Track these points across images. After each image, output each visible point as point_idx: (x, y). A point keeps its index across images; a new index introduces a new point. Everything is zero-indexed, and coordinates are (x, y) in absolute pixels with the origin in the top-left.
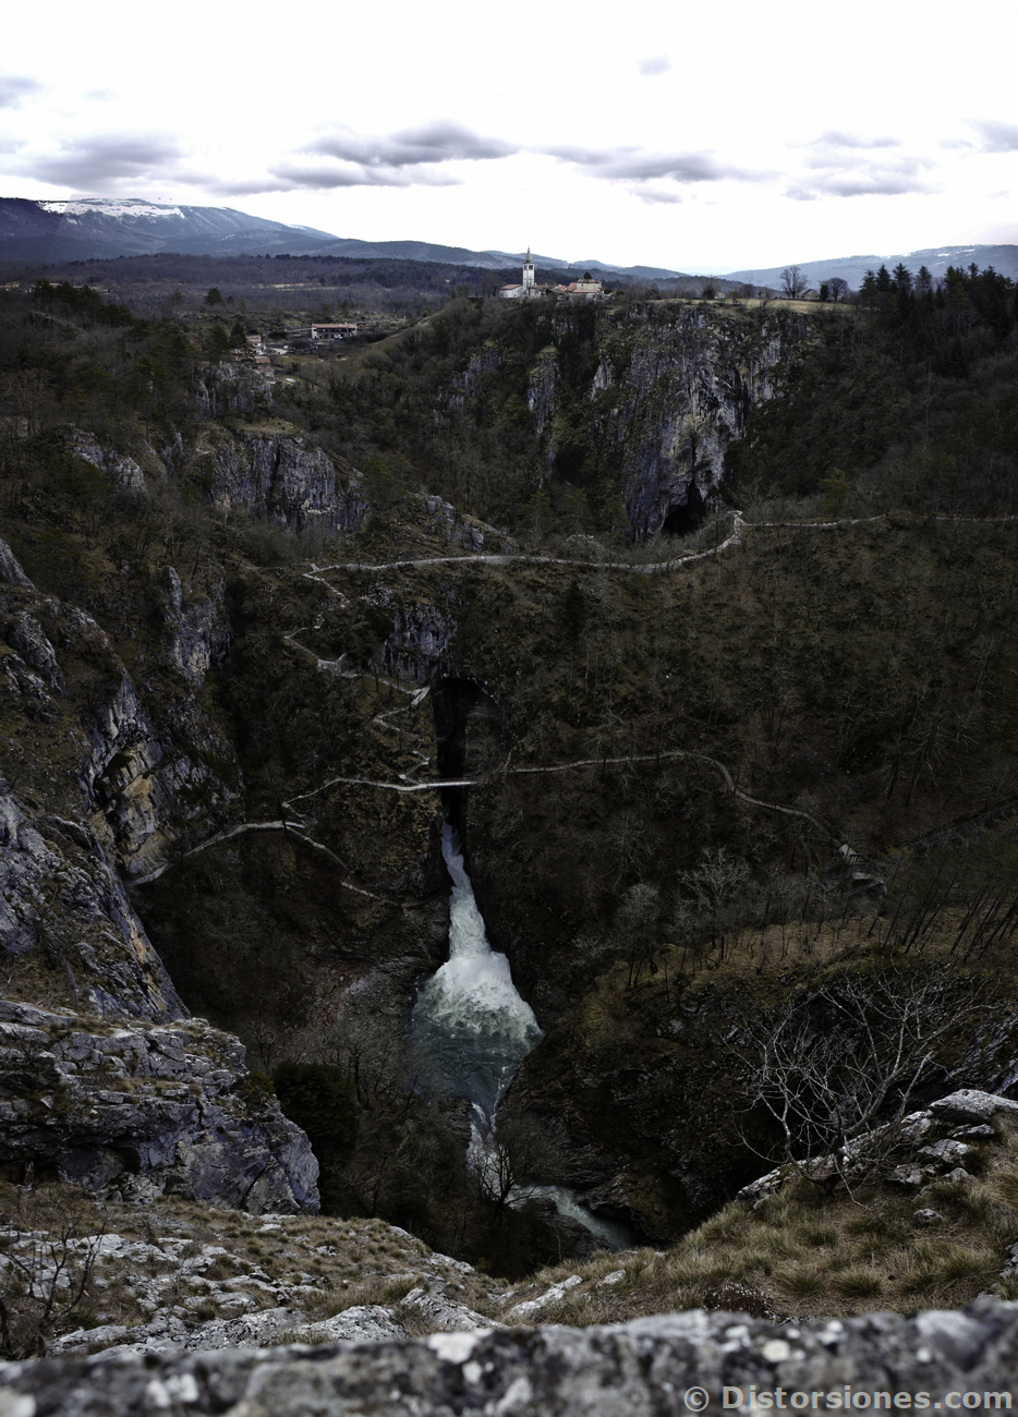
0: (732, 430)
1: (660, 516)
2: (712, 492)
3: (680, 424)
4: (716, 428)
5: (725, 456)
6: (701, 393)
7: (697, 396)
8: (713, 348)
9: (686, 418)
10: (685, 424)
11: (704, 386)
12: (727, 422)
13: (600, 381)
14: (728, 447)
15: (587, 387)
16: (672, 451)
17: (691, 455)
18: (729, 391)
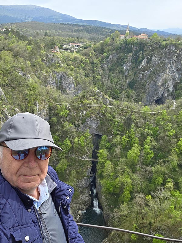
0: (177, 79)
1: (154, 100)
2: (169, 95)
4: (172, 78)
5: (174, 86)
6: (170, 69)
7: (169, 69)
8: (176, 56)
9: (165, 75)
10: (164, 77)
11: (171, 67)
12: (176, 77)
13: (144, 63)
14: (175, 83)
15: (139, 65)
16: (160, 83)
17: (164, 85)
18: (178, 69)
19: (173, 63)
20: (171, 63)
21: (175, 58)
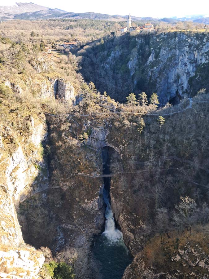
0: (191, 73)
1: (167, 100)
2: (183, 93)
3: (175, 72)
4: (186, 73)
5: (188, 81)
6: (182, 62)
7: (180, 63)
8: (187, 46)
9: (177, 70)
10: (176, 72)
11: (183, 59)
12: (189, 71)
13: (151, 58)
14: (189, 78)
15: (146, 61)
16: (172, 80)
17: (177, 82)
18: (191, 61)
19: (185, 55)
20: (182, 55)
21: (187, 49)
